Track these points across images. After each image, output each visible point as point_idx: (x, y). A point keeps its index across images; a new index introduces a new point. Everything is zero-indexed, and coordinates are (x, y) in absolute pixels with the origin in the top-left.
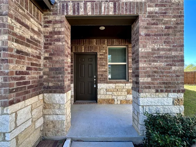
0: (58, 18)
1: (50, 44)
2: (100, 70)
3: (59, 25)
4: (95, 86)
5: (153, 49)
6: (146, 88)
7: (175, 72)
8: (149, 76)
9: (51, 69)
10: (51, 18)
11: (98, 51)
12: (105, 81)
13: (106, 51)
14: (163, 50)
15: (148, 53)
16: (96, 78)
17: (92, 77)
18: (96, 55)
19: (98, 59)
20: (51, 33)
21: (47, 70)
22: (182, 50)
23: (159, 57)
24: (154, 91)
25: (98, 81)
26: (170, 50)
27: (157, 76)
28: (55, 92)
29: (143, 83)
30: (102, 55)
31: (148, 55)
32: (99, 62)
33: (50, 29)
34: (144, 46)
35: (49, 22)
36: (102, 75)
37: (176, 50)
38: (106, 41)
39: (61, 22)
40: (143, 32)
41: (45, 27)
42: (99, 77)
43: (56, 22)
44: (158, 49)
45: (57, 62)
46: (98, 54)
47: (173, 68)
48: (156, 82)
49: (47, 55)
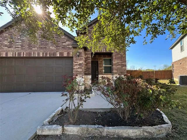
0: (89, 53)
1: (87, 61)
2: (100, 69)
3: (89, 55)
4: (97, 76)
5: (117, 62)
6: (115, 74)
7: (124, 69)
8: (116, 70)
9: (87, 68)
10: (87, 53)
11: (98, 60)
12: (102, 74)
13: (102, 60)
14: (120, 62)
15: (116, 63)
16: (98, 73)
17: (96, 72)
18: (98, 62)
19: (99, 64)
20: (87, 57)
21: (86, 68)
22: (126, 62)
23: (119, 65)
24: (118, 74)
25: (99, 74)
26: (122, 62)
27: (119, 70)
28: (88, 75)
29: (115, 72)
30: (101, 62)
31: (115, 64)
32: (99, 65)
33: (86, 56)
34: (115, 61)
35: (86, 54)
36: (100, 71)
37: (124, 63)
38: (102, 56)
39: (90, 54)
40: (114, 57)
41: (85, 55)
42: (99, 72)
43: (89, 54)
44: (119, 62)
45: (89, 66)
46: (99, 61)
47: (123, 68)
48: (118, 72)
49: (85, 64)
